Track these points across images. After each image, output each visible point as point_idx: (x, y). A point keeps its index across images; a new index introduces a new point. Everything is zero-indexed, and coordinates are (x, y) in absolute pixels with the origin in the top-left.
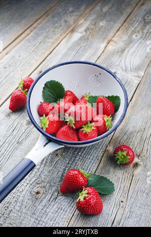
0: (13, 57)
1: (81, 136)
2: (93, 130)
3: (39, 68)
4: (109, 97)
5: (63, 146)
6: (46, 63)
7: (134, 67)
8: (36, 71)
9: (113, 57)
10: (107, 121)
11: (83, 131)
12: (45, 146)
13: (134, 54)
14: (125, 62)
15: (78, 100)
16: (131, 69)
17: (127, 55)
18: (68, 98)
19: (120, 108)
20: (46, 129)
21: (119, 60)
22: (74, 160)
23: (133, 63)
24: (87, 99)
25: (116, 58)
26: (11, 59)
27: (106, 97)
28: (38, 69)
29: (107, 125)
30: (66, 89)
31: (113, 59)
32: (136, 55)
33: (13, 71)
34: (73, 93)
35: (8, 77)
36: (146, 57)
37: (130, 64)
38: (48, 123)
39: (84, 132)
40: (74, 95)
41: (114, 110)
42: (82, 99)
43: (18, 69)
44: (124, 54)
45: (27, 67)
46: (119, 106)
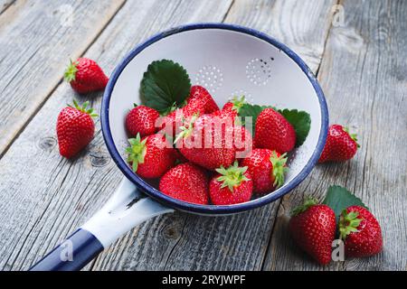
0: (41, 14)
1: (214, 194)
2: (244, 182)
3: (101, 37)
4: (286, 111)
5: (172, 211)
6: (116, 27)
7: (301, 35)
8: (95, 45)
9: (255, 14)
10: (277, 165)
11: (222, 182)
12: (130, 205)
13: (296, 10)
14: (280, 24)
15: (217, 109)
16: (295, 40)
17: (282, 10)
18: (195, 103)
19: (308, 138)
20: (140, 166)
21: (269, 21)
22: (211, 244)
23: (297, 28)
24: (236, 108)
25: (261, 17)
26: (37, 19)
27: (279, 111)
28: (99, 39)
29: (274, 174)
30: (193, 83)
31: (256, 18)
32: (300, 11)
33: (45, 45)
34: (207, 93)
35: (35, 59)
36: (321, 15)
37: (292, 30)
38: (145, 153)
39: (223, 186)
40: (210, 97)
41: (293, 143)
42: (225, 108)
43: (54, 39)
44: (274, 9)
45: (76, 37)
46: (306, 135)
